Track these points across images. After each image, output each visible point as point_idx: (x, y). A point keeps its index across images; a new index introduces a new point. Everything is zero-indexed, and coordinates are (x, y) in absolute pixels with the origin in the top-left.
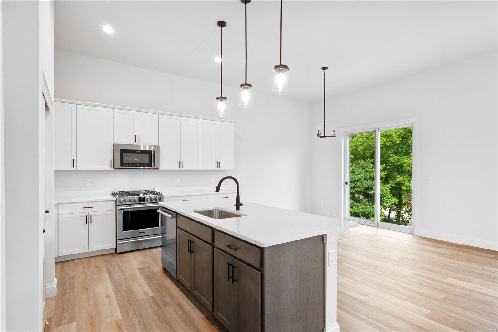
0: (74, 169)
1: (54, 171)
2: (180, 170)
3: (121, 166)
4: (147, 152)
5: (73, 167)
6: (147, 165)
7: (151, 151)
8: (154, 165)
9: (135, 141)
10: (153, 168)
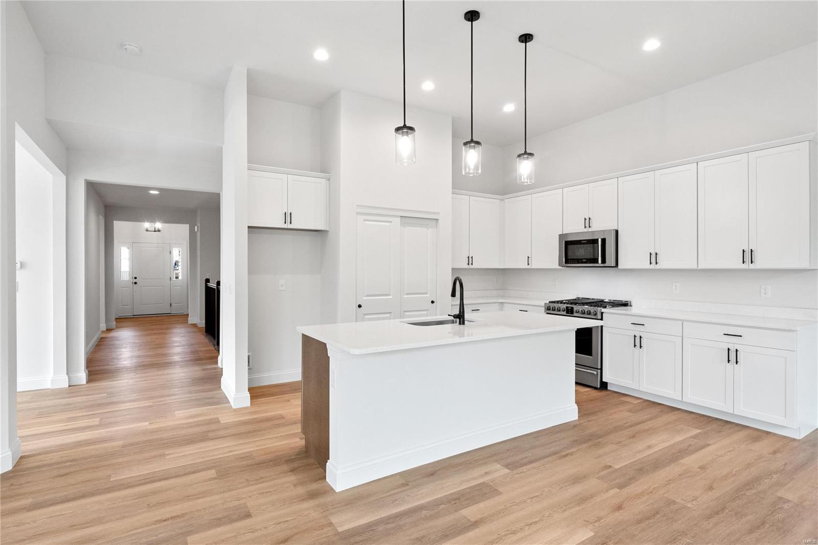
0: (529, 267)
1: (451, 270)
2: (653, 266)
3: (565, 263)
4: (595, 241)
5: (528, 264)
6: (595, 261)
7: (597, 240)
8: (604, 261)
9: (585, 227)
10: (602, 265)
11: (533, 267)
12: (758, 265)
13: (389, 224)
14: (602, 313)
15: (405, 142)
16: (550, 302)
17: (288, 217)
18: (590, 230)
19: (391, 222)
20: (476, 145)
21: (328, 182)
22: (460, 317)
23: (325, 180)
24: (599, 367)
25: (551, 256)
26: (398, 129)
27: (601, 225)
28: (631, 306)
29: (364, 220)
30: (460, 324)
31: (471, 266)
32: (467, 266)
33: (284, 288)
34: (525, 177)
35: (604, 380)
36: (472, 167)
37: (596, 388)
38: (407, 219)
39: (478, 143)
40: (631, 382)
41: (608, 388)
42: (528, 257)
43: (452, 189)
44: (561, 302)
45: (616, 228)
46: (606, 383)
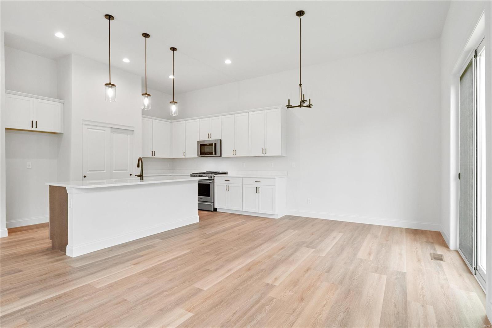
2: (234, 156)
3: (200, 155)
4: (212, 144)
5: (184, 156)
6: (212, 153)
7: (213, 144)
8: (216, 154)
9: (209, 138)
10: (215, 155)
11: (186, 157)
12: (267, 154)
13: (103, 131)
14: (214, 177)
15: (110, 92)
16: (193, 173)
17: (34, 124)
18: (211, 139)
19: (105, 130)
20: (148, 96)
21: (63, 105)
22: (141, 176)
23: (61, 103)
24: (213, 201)
25: (194, 151)
26: (106, 85)
27: (215, 137)
28: (228, 174)
29: (88, 128)
30: (141, 179)
31: (154, 157)
32: (151, 157)
33: (30, 167)
34: (174, 112)
35: (215, 207)
36: (146, 105)
37: (212, 211)
38: (114, 130)
39: (149, 95)
40: (225, 206)
41: (217, 211)
42: (184, 152)
43: (142, 114)
44: (198, 173)
45: (221, 139)
46: (216, 208)
